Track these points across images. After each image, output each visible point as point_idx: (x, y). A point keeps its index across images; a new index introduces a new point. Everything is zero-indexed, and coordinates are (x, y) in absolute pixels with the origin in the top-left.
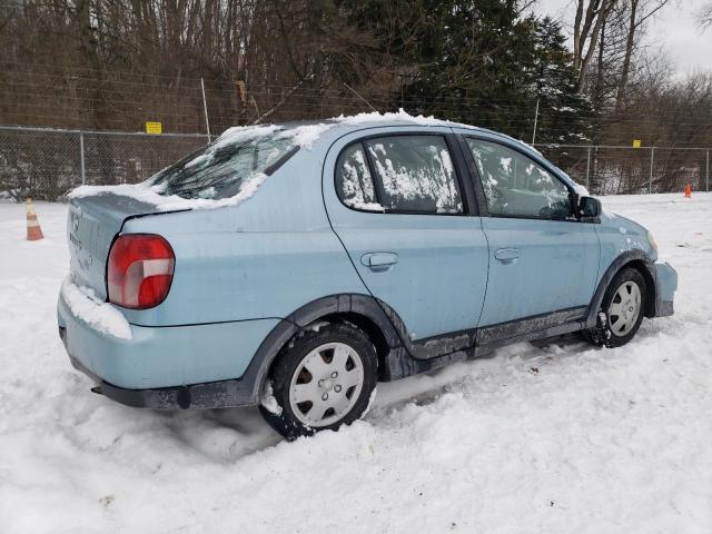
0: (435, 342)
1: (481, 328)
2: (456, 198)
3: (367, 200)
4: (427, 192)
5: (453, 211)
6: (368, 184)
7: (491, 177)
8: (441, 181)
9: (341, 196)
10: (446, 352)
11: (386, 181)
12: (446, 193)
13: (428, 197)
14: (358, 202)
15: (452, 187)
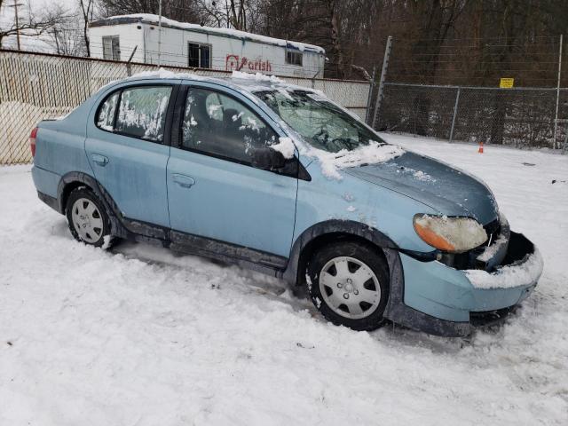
0: (139, 224)
1: (174, 230)
2: (160, 130)
3: (108, 124)
4: (142, 123)
5: (154, 139)
6: (112, 114)
7: (192, 118)
8: (153, 118)
9: (97, 119)
10: (147, 234)
11: (121, 113)
12: (154, 126)
13: (141, 127)
14: (103, 124)
15: (159, 122)
